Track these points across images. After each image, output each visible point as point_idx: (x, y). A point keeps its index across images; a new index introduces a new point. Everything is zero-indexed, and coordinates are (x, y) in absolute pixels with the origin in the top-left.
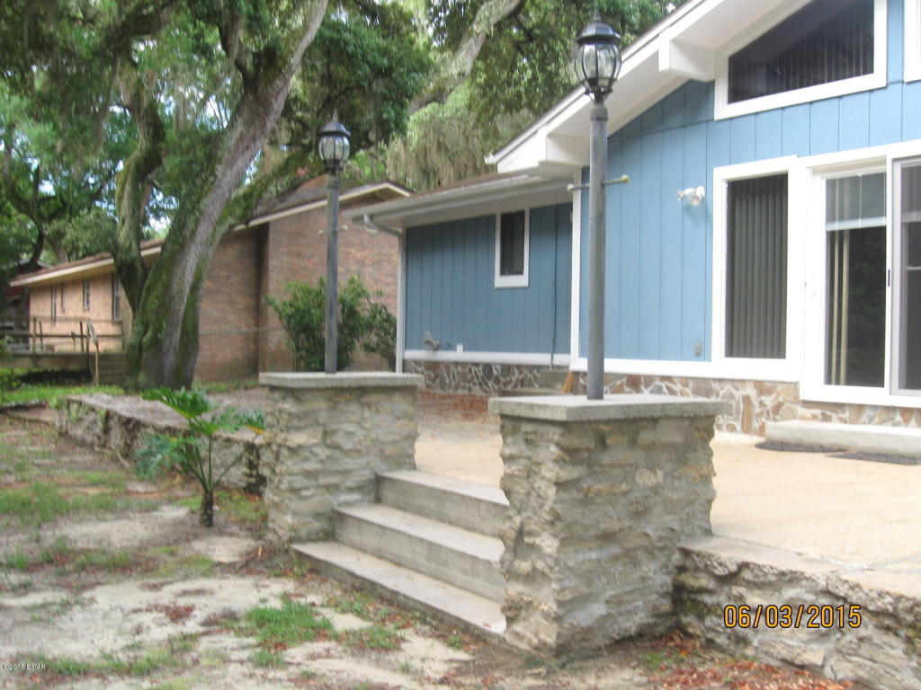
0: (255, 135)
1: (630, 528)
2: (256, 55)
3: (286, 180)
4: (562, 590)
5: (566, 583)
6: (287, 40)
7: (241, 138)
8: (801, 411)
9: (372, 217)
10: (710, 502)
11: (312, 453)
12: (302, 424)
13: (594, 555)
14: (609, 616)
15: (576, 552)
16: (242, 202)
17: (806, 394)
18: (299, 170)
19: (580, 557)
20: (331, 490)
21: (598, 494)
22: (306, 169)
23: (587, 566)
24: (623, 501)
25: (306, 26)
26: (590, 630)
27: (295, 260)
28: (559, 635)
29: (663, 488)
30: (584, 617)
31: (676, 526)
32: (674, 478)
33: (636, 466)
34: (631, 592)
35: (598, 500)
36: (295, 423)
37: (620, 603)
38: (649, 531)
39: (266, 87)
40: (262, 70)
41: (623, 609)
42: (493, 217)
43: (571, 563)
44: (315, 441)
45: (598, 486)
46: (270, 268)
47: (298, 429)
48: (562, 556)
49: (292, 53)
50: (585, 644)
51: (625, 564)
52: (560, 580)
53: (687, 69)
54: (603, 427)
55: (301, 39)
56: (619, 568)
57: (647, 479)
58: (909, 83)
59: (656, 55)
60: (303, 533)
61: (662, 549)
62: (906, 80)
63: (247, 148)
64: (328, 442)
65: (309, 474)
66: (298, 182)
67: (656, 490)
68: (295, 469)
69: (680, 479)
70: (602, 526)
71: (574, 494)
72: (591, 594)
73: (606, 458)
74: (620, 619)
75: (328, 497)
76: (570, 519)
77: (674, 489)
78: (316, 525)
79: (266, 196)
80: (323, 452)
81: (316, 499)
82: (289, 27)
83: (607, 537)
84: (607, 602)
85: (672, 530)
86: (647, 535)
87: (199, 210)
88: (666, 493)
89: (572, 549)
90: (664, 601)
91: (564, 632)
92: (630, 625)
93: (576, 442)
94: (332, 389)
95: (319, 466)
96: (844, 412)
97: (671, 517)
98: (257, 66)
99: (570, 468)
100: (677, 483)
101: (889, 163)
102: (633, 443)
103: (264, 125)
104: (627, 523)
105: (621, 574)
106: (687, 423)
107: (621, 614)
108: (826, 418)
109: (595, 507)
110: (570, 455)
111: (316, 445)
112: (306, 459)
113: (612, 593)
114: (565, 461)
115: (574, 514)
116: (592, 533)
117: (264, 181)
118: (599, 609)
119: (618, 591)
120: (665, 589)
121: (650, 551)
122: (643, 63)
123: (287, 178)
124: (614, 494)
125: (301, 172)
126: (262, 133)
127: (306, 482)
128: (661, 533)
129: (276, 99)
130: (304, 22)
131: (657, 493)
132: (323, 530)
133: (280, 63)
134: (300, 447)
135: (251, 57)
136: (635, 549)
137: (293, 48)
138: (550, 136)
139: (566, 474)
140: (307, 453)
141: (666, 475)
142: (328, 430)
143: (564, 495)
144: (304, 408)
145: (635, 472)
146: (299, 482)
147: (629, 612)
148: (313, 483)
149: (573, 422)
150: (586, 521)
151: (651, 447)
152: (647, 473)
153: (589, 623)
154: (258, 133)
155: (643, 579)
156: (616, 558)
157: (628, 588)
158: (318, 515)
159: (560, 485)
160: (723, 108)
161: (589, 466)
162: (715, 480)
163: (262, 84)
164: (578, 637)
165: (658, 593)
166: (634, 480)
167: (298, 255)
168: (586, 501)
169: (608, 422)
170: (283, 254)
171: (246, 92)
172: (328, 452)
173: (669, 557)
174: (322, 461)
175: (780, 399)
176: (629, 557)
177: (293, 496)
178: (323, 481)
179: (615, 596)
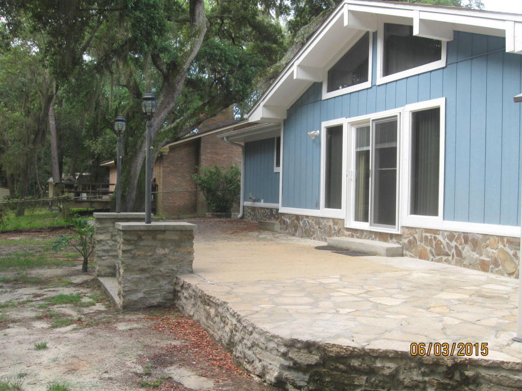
0: (169, 101)
1: (153, 268)
2: (168, 65)
3: (194, 120)
4: (125, 287)
5: (126, 285)
6: (182, 57)
7: (162, 103)
8: (347, 233)
9: (227, 138)
10: (192, 261)
11: (106, 243)
12: (102, 232)
13: (138, 276)
14: (144, 298)
15: (131, 274)
16: (173, 130)
17: (348, 225)
18: (200, 115)
19: (132, 276)
20: (115, 257)
21: (139, 255)
22: (204, 114)
23: (134, 280)
24: (150, 258)
25: (192, 50)
26: (136, 301)
27: (214, 156)
28: (124, 302)
29: (169, 255)
30: (134, 297)
31: (175, 269)
32: (174, 252)
33: (156, 247)
34: (155, 290)
35: (139, 257)
36: (99, 231)
37: (150, 294)
38: (161, 270)
39: (173, 79)
40: (171, 71)
41: (151, 296)
42: (274, 138)
43: (128, 278)
44: (108, 238)
45: (140, 253)
46: (202, 160)
47: (101, 234)
48: (125, 276)
49: (184, 63)
50: (135, 306)
51: (152, 280)
52: (124, 284)
53: (309, 78)
54: (139, 233)
55: (189, 56)
56: (149, 281)
57: (160, 251)
58: (379, 86)
59: (293, 72)
60: (103, 273)
61: (169, 276)
62: (377, 84)
63: (166, 107)
64: (113, 239)
65: (104, 251)
66: (199, 121)
67: (165, 255)
68: (99, 249)
69: (177, 252)
70: (140, 266)
71: (129, 255)
72: (137, 289)
73: (142, 244)
74: (150, 299)
75: (113, 260)
76: (127, 264)
77: (174, 256)
78: (108, 270)
79: (185, 127)
80: (111, 243)
81: (109, 260)
82: (183, 51)
83: (143, 270)
84: (144, 293)
85: (173, 270)
86: (161, 271)
87: (143, 136)
88: (170, 257)
89: (129, 273)
90: (170, 295)
91: (126, 301)
92: (155, 302)
93: (128, 237)
94: (114, 219)
95: (110, 248)
96: (358, 233)
97: (172, 265)
98: (168, 69)
99: (127, 246)
100: (175, 254)
101: (371, 121)
102: (154, 238)
103: (173, 97)
104: (151, 266)
105: (150, 283)
106: (179, 233)
107: (150, 298)
108: (353, 236)
109: (137, 260)
110: (127, 242)
111: (108, 240)
112: (104, 245)
113: (146, 290)
114: (125, 244)
115: (129, 261)
116: (137, 268)
117: (183, 121)
118: (141, 295)
119: (148, 289)
120: (170, 291)
121: (163, 276)
122: (289, 76)
123: (195, 119)
124: (147, 256)
125: (202, 116)
126: (173, 100)
127: (104, 254)
128: (167, 271)
129: (178, 85)
130: (191, 48)
131: (165, 257)
132: (111, 273)
133: (178, 68)
134: (101, 240)
135: (166, 66)
136: (156, 275)
137: (185, 61)
138: (264, 106)
139: (125, 248)
140: (104, 243)
141: (170, 250)
142: (113, 234)
143: (125, 255)
144: (103, 226)
145: (155, 249)
146: (101, 254)
147: (154, 297)
148: (107, 254)
149: (127, 231)
150: (134, 264)
151: (163, 240)
152: (161, 250)
153: (136, 299)
154: (171, 100)
155: (160, 286)
156: (148, 278)
157: (153, 289)
158: (109, 267)
159: (124, 251)
160: (326, 95)
161: (135, 246)
162: (194, 254)
163: (171, 78)
164: (131, 304)
165: (167, 292)
166: (155, 251)
167: (216, 153)
168: (134, 257)
169: (141, 231)
170: (208, 153)
171: (164, 82)
172: (113, 243)
173: (172, 279)
174: (110, 246)
175: (340, 227)
176: (154, 278)
177: (99, 259)
178: (111, 254)
179: (147, 291)
